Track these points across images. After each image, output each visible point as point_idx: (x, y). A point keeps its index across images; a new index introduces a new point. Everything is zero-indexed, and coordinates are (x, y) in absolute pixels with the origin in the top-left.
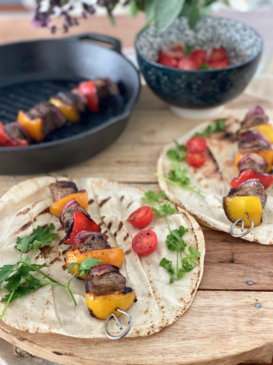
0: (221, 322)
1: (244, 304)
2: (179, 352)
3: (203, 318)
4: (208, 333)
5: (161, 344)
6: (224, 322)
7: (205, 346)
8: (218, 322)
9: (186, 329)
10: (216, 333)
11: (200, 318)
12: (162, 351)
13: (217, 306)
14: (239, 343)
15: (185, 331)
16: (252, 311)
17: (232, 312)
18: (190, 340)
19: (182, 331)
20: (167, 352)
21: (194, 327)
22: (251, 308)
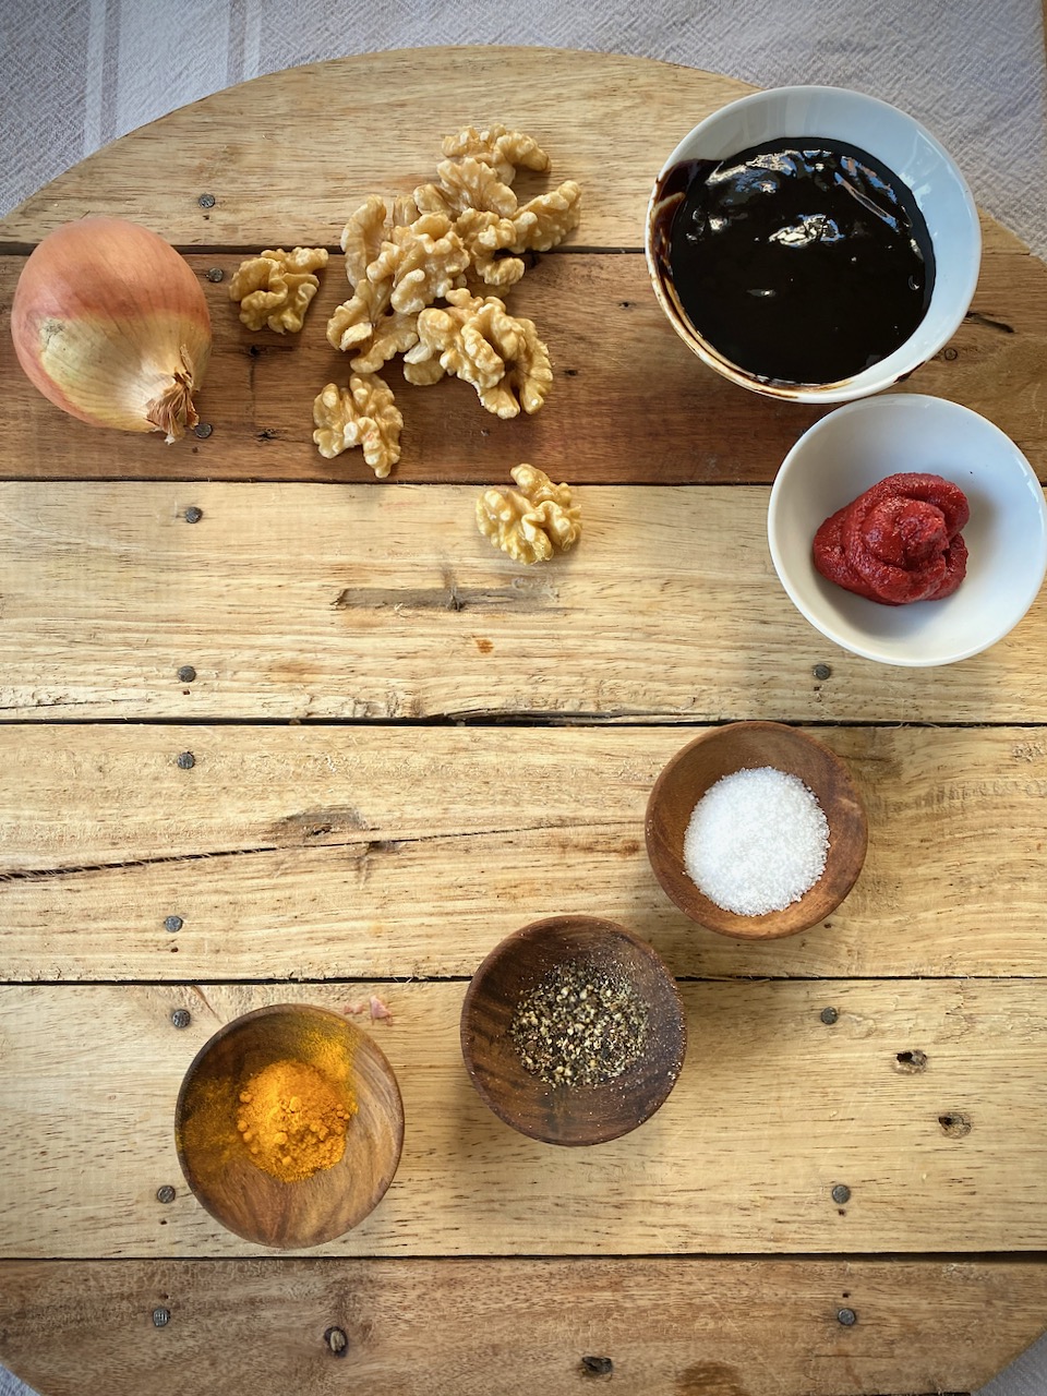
0: (307, 153)
1: (241, 207)
2: (414, 72)
3: (352, 162)
4: (343, 123)
5: (459, 91)
6: (300, 152)
7: (352, 88)
8: (314, 153)
9: (397, 132)
10: (323, 123)
11: (360, 161)
12: (457, 75)
13: (313, 197)
14: (269, 97)
15: (400, 127)
16: (224, 186)
17: (275, 181)
18: (387, 104)
19: (407, 126)
20: (444, 72)
21: (376, 139)
22: (226, 194)
